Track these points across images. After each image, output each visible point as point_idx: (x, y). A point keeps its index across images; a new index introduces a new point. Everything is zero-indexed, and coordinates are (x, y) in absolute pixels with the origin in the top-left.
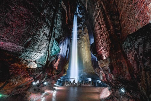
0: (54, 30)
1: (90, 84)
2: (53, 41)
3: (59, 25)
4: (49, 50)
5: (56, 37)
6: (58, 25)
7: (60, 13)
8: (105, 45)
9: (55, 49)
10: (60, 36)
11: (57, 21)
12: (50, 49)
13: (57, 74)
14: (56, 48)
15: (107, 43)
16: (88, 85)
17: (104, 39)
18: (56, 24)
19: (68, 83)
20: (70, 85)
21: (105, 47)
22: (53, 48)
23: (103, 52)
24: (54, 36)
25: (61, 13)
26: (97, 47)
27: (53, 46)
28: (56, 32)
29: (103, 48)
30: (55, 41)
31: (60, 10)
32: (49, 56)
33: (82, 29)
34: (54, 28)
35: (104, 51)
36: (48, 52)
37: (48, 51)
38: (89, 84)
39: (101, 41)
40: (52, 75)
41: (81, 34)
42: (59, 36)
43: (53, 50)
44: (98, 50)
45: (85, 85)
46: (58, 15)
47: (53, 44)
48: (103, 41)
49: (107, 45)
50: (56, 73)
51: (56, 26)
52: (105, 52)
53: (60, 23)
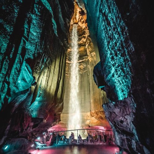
0: (22, 44)
1: (101, 141)
2: (21, 64)
3: (35, 34)
4: (11, 80)
5: (27, 56)
6: (32, 34)
7: (36, 15)
8: (119, 59)
9: (24, 79)
10: (36, 55)
11: (29, 27)
12: (13, 79)
13: (34, 127)
14: (26, 78)
15: (123, 55)
16: (98, 143)
17: (116, 45)
18: (29, 32)
19: (61, 140)
20: (66, 143)
21: (119, 66)
22: (20, 78)
23: (116, 79)
24: (23, 54)
25: (38, 14)
26: (105, 69)
27: (21, 74)
28: (29, 46)
29: (116, 71)
30: (24, 63)
31: (38, 8)
32: (11, 93)
33: (86, 46)
34: (24, 39)
35: (119, 76)
36: (6, 85)
37: (8, 83)
38: (99, 141)
39: (111, 54)
40: (22, 131)
41: (85, 54)
42: (34, 55)
43: (19, 82)
44: (107, 76)
45: (92, 143)
46: (33, 16)
47: (20, 70)
48: (115, 51)
49: (124, 61)
50: (32, 124)
51: (28, 36)
52: (120, 79)
53: (38, 31)
